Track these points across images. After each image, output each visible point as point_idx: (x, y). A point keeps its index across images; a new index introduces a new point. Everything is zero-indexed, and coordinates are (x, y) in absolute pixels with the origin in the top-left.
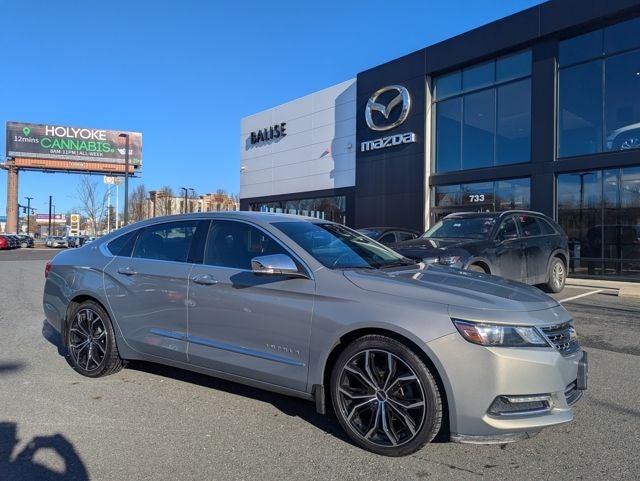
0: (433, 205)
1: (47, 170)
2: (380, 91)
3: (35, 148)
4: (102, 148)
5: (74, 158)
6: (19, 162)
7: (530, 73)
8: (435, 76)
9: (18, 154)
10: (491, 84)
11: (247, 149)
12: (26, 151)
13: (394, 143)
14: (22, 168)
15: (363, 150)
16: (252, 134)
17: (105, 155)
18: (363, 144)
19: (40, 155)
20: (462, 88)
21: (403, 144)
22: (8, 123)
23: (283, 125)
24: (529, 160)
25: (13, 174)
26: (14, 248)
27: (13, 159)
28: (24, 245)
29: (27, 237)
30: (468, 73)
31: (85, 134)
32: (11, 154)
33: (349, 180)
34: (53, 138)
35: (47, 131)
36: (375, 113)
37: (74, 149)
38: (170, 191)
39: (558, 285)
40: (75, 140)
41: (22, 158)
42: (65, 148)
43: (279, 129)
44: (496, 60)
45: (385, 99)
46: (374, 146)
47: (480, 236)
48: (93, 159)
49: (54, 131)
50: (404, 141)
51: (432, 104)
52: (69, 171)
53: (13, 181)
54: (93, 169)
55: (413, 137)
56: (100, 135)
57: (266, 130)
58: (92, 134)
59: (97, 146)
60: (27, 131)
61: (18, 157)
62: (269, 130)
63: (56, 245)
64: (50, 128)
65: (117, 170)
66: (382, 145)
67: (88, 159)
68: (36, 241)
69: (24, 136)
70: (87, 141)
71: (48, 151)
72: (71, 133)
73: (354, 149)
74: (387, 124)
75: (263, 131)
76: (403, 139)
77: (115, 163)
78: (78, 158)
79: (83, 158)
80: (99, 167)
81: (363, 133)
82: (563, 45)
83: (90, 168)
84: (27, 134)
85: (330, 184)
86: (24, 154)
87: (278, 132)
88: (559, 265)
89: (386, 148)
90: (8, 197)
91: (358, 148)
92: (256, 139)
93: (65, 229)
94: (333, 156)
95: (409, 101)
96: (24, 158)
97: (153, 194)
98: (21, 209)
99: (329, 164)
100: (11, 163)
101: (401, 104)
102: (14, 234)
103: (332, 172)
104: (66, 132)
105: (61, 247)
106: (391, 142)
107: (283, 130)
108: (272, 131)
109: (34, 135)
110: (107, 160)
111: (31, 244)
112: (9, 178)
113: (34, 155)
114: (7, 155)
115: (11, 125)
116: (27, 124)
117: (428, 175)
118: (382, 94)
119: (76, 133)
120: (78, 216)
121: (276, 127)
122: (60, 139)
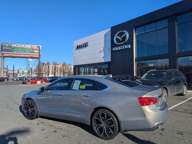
0: (136, 67)
1: (13, 57)
2: (118, 33)
3: (10, 51)
4: (29, 50)
5: (21, 53)
6: (5, 55)
7: (167, 26)
8: (136, 27)
9: (4, 52)
10: (155, 30)
11: (76, 50)
12: (6, 52)
13: (123, 48)
14: (6, 57)
15: (113, 50)
16: (77, 46)
17: (30, 52)
18: (113, 49)
19: (11, 53)
20: (145, 31)
21: (126, 48)
22: (1, 43)
23: (87, 43)
24: (168, 53)
25: (3, 59)
26: (3, 81)
27: (3, 54)
28: (6, 80)
29: (7, 77)
30: (147, 26)
31: (25, 46)
32: (2, 52)
33: (109, 59)
34: (15, 48)
35: (13, 45)
36: (117, 39)
37: (21, 51)
38: (49, 63)
39: (185, 93)
40: (21, 48)
41: (5, 54)
42: (18, 51)
43: (86, 44)
44: (156, 22)
45: (120, 35)
46: (117, 49)
47: (162, 78)
48: (27, 54)
49: (15, 46)
50: (127, 47)
51: (135, 36)
52: (20, 57)
53: (3, 61)
54: (27, 56)
55: (130, 46)
56: (29, 46)
57: (82, 44)
58: (27, 46)
59: (28, 50)
60: (7, 45)
61: (4, 53)
62: (83, 44)
63: (15, 79)
64: (14, 45)
65: (34, 57)
66: (119, 49)
67: (25, 54)
68: (9, 79)
69: (6, 47)
70: (25, 48)
71: (13, 52)
72: (20, 46)
73: (110, 50)
74: (121, 42)
75: (81, 45)
76: (126, 47)
77: (34, 55)
78: (22, 53)
79: (24, 54)
80: (29, 56)
81: (113, 45)
82: (178, 17)
83: (26, 56)
84: (7, 46)
85: (103, 61)
86: (6, 53)
87: (86, 45)
88: (185, 87)
89: (121, 49)
90: (1, 65)
91: (112, 50)
92: (78, 47)
93: (17, 74)
94: (104, 52)
95: (128, 35)
96: (6, 54)
97: (44, 63)
98: (5, 69)
99: (103, 54)
100: (2, 55)
101: (125, 36)
102: (3, 76)
103: (103, 57)
104: (19, 46)
105: (17, 80)
106: (122, 48)
107: (87, 44)
108: (83, 45)
109: (9, 47)
110: (31, 54)
111: (8, 80)
112: (2, 60)
113: (9, 53)
114: (1, 53)
115: (2, 44)
116: (7, 44)
117: (134, 58)
118: (119, 33)
119: (22, 46)
120: (21, 71)
121: (85, 43)
122: (17, 48)
